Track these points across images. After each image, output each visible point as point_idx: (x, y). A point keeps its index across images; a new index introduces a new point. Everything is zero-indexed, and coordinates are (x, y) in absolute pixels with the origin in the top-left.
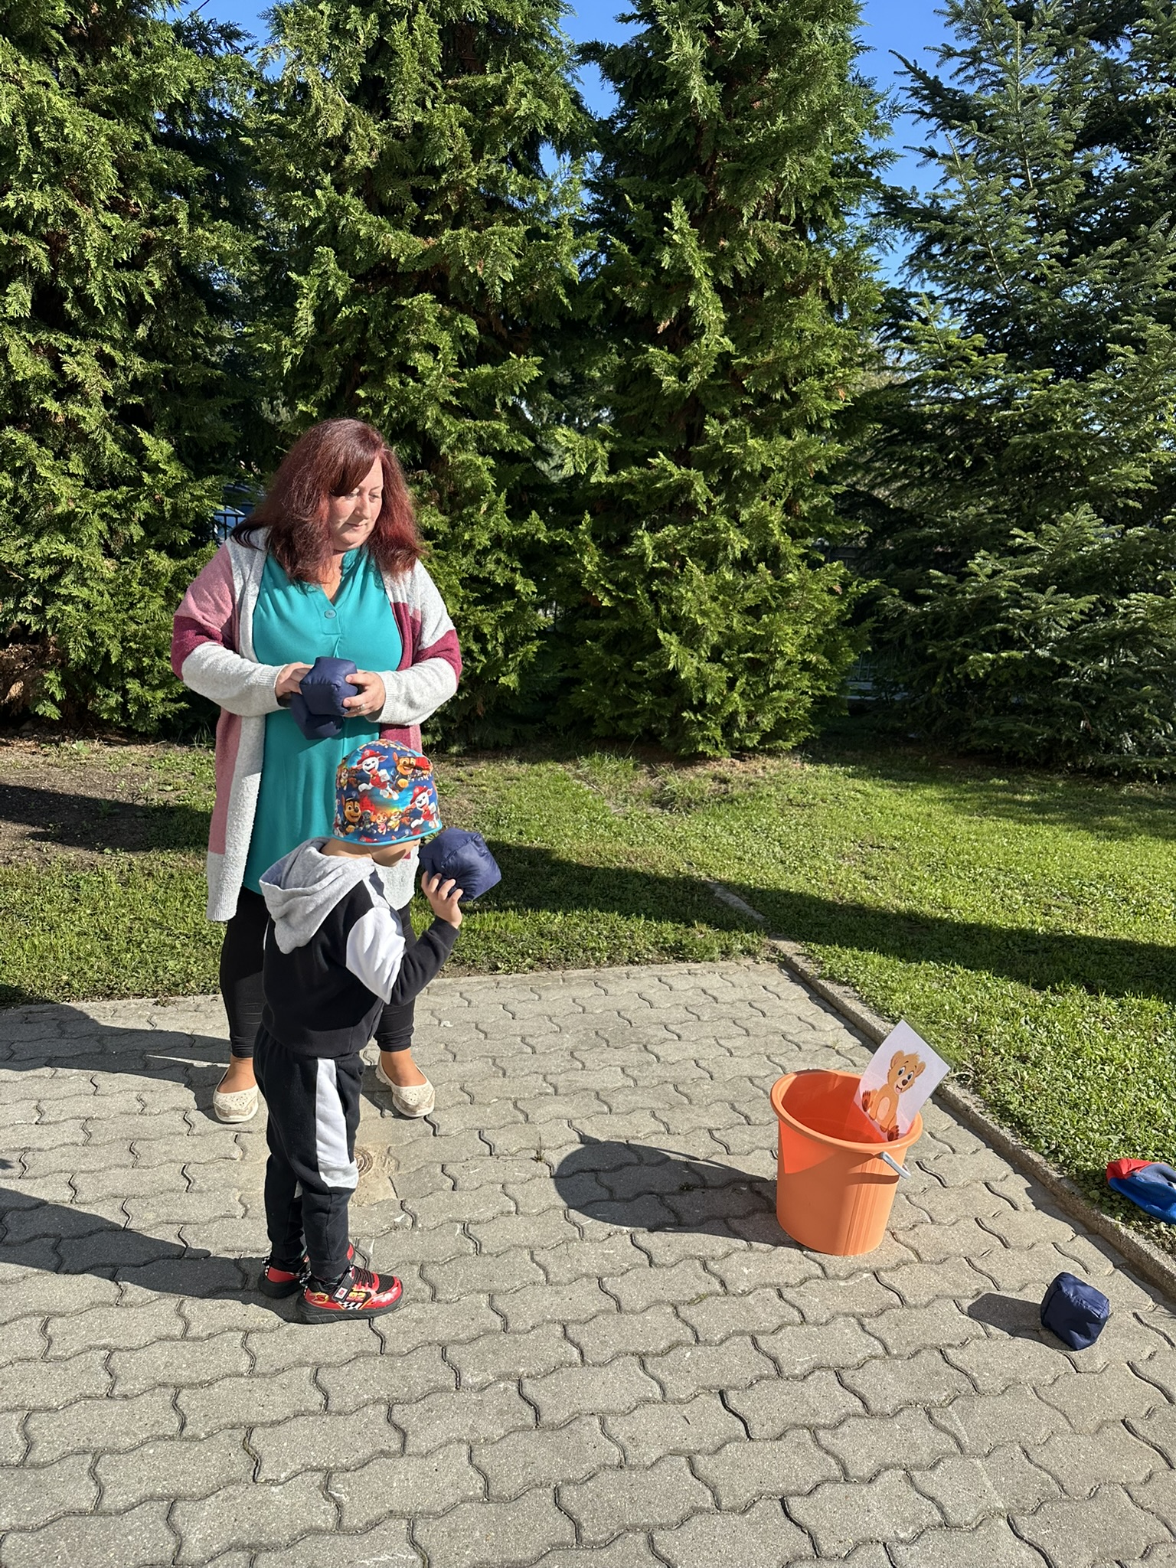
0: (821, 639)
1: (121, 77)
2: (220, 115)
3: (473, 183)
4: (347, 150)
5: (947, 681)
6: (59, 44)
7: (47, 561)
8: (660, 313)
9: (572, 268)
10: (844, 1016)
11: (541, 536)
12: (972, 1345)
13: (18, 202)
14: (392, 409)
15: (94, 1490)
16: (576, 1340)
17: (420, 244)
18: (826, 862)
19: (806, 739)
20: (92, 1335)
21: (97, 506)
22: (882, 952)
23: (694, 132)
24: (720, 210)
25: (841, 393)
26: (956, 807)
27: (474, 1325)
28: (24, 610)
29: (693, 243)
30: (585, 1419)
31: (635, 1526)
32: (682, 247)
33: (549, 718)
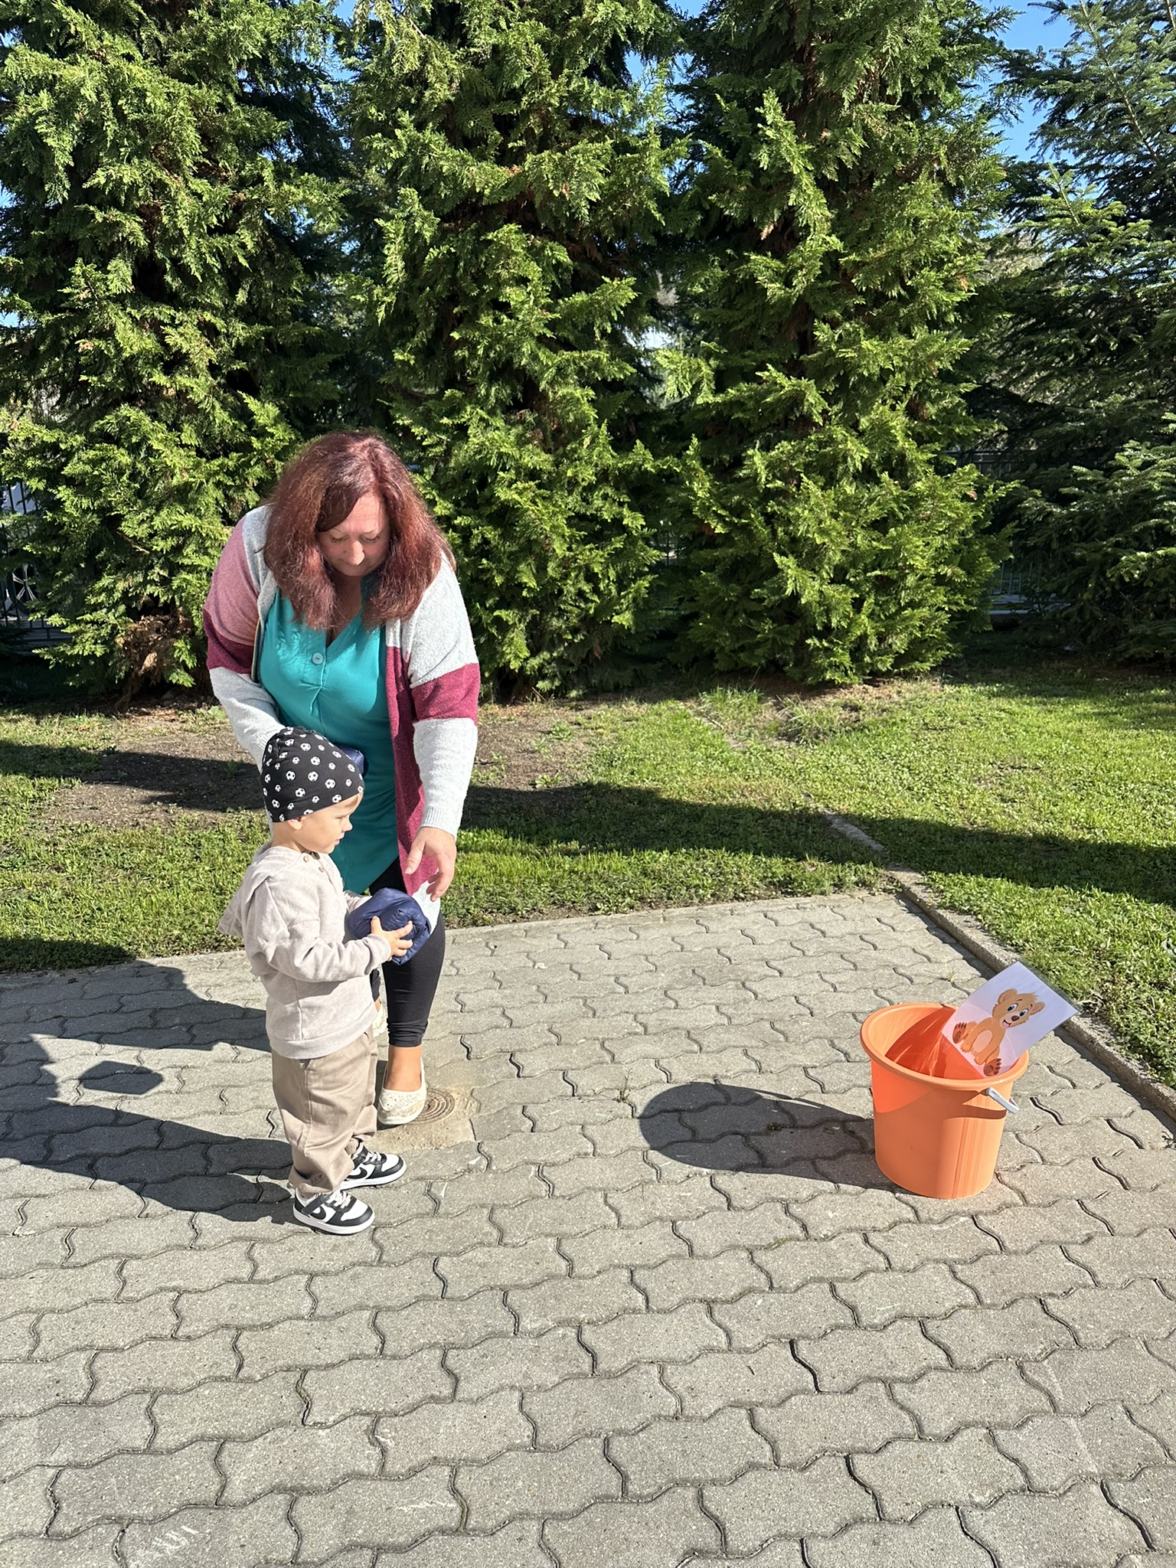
0: (956, 550)
1: (200, 39)
2: (303, 66)
3: (555, 102)
4: (426, 85)
5: (1099, 586)
6: (140, 15)
7: (169, 533)
8: (761, 218)
9: (664, 179)
10: (964, 946)
11: (648, 466)
12: (1076, 1295)
13: (108, 177)
14: (487, 349)
15: (149, 1429)
16: (643, 1286)
17: (505, 174)
18: (958, 787)
19: (946, 659)
20: (164, 1278)
21: (210, 475)
22: (1012, 878)
23: (786, 16)
24: (821, 98)
25: (964, 283)
26: (1111, 721)
27: (538, 1269)
28: (152, 582)
29: (789, 137)
30: (644, 1368)
31: (686, 1481)
32: (778, 142)
33: (669, 656)
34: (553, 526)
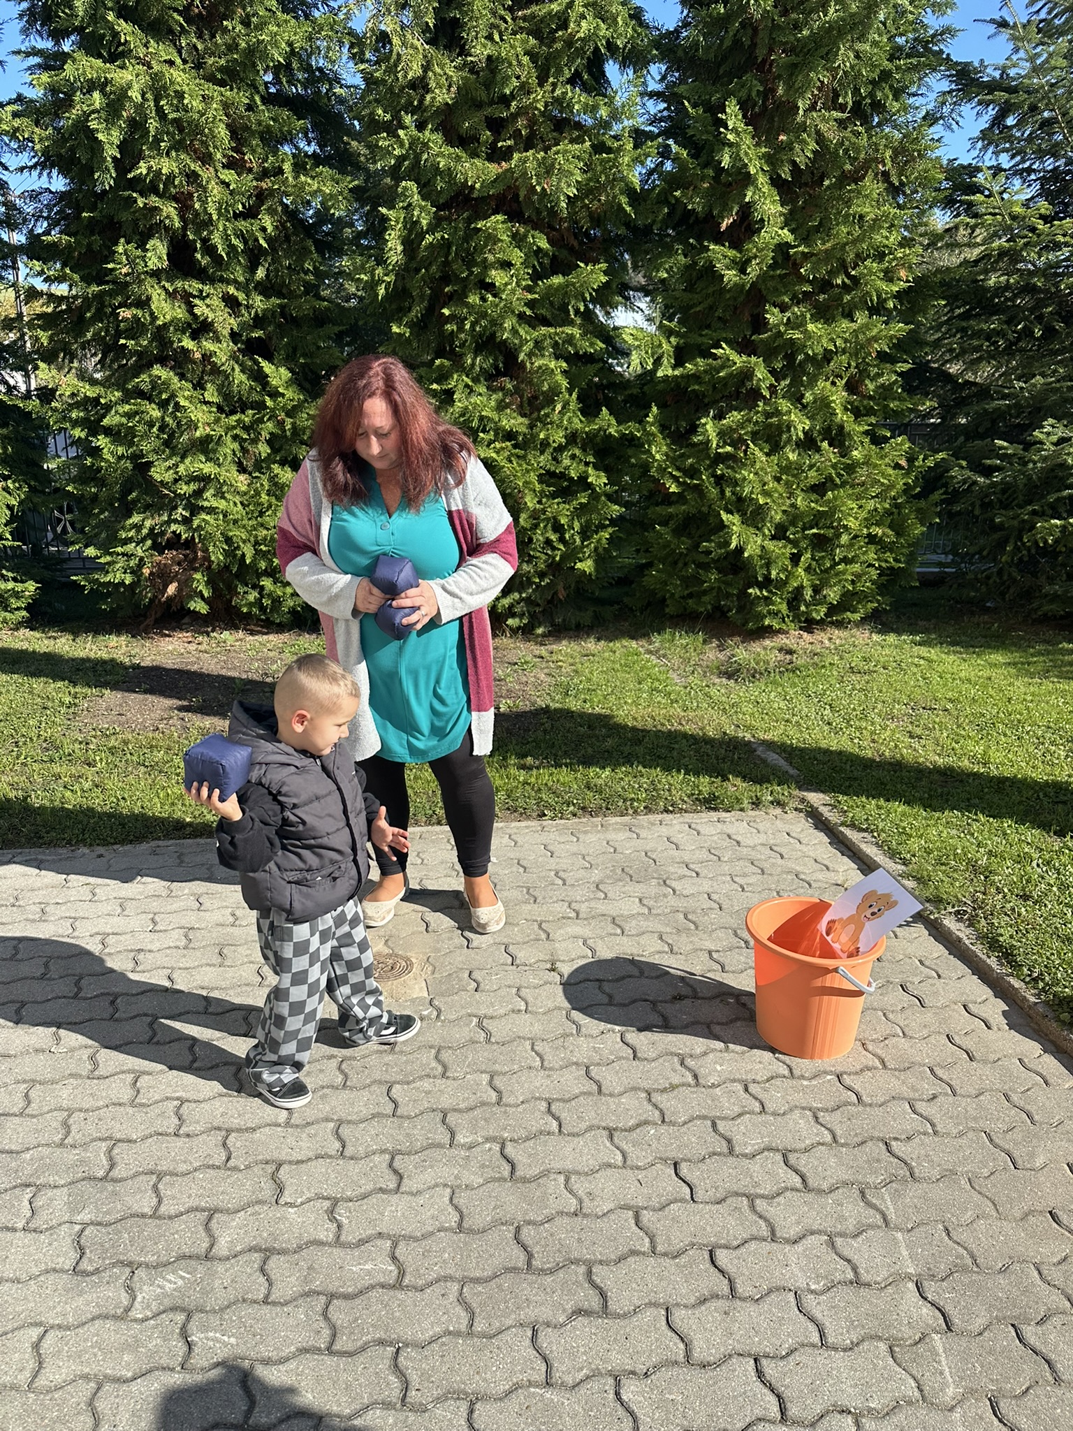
0: (888, 513)
1: (232, 47)
2: (320, 70)
4: (428, 91)
6: (181, 26)
7: (192, 479)
8: (721, 212)
9: (635, 176)
10: (859, 858)
11: (612, 431)
12: (917, 1140)
13: (149, 168)
14: (473, 325)
16: (557, 1114)
17: (494, 169)
18: (873, 724)
19: (875, 610)
20: (169, 1090)
21: (229, 429)
22: (908, 803)
23: (750, 32)
24: (779, 105)
25: (903, 273)
26: (1019, 670)
27: (473, 1098)
28: (176, 521)
29: (748, 141)
30: (552, 1176)
31: (579, 1260)
32: (737, 145)
33: (626, 600)
34: (526, 483)
